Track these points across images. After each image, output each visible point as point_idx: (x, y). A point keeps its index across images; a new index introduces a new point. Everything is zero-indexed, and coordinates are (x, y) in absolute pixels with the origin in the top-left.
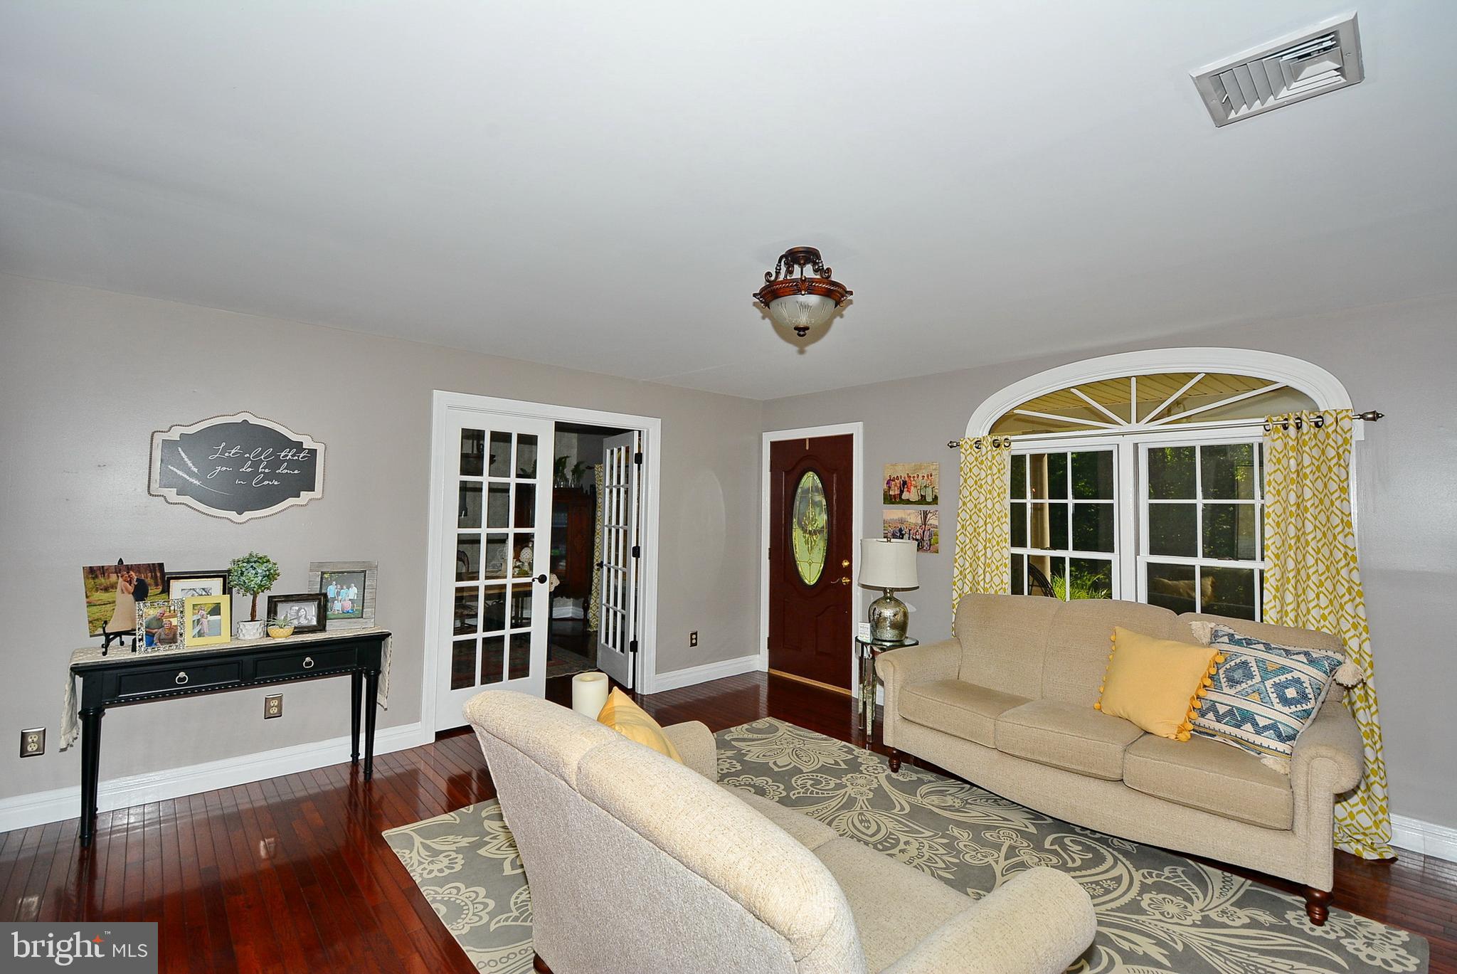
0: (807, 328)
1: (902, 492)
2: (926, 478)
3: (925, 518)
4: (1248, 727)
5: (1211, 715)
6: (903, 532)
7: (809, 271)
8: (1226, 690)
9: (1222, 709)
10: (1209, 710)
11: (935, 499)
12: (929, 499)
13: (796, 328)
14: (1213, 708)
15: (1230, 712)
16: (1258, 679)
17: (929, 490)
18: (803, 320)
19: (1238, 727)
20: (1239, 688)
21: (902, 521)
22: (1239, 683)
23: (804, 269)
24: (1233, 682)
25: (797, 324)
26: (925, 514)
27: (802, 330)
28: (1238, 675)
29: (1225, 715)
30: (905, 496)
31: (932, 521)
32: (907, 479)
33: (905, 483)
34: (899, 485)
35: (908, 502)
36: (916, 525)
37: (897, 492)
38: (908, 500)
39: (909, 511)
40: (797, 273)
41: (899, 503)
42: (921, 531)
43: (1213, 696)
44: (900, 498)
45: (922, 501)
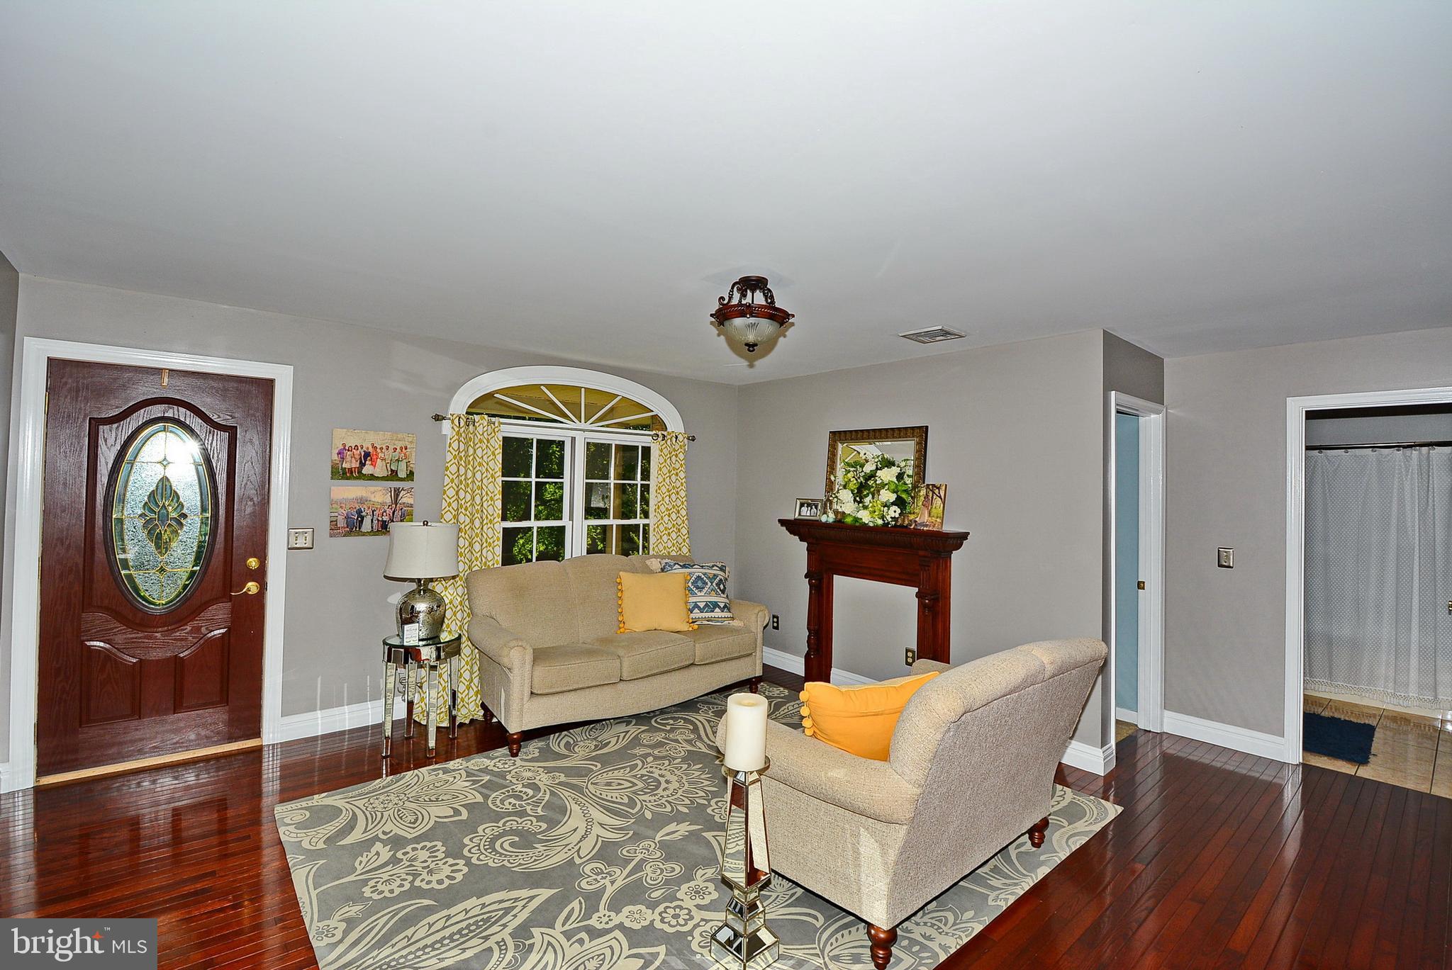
0: (756, 345)
1: (362, 465)
2: (398, 450)
3: (397, 495)
4: (717, 610)
5: (696, 610)
6: (364, 514)
7: (759, 299)
8: (699, 594)
9: (702, 605)
10: (694, 608)
11: (410, 476)
12: (402, 474)
13: (747, 345)
14: (696, 606)
15: (706, 605)
16: (709, 584)
17: (403, 466)
18: (751, 338)
19: (713, 612)
20: (705, 591)
21: (362, 501)
22: (703, 588)
23: (755, 294)
24: (700, 589)
25: (746, 341)
26: (397, 492)
27: (751, 346)
28: (700, 584)
29: (704, 608)
30: (367, 470)
31: (405, 499)
32: (371, 450)
33: (367, 455)
34: (358, 457)
35: (372, 477)
36: (383, 504)
37: (355, 464)
38: (372, 475)
39: (372, 489)
40: (748, 300)
41: (357, 478)
42: (389, 511)
43: (692, 599)
44: (360, 472)
45: (393, 475)
